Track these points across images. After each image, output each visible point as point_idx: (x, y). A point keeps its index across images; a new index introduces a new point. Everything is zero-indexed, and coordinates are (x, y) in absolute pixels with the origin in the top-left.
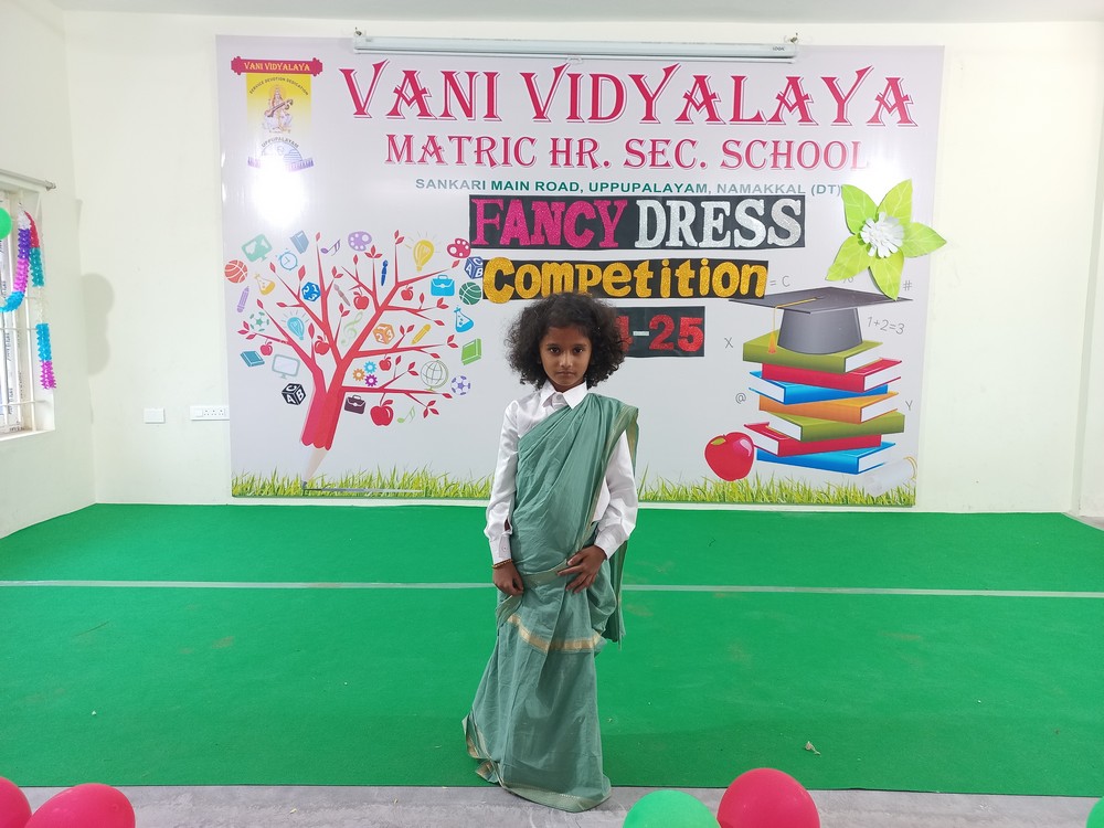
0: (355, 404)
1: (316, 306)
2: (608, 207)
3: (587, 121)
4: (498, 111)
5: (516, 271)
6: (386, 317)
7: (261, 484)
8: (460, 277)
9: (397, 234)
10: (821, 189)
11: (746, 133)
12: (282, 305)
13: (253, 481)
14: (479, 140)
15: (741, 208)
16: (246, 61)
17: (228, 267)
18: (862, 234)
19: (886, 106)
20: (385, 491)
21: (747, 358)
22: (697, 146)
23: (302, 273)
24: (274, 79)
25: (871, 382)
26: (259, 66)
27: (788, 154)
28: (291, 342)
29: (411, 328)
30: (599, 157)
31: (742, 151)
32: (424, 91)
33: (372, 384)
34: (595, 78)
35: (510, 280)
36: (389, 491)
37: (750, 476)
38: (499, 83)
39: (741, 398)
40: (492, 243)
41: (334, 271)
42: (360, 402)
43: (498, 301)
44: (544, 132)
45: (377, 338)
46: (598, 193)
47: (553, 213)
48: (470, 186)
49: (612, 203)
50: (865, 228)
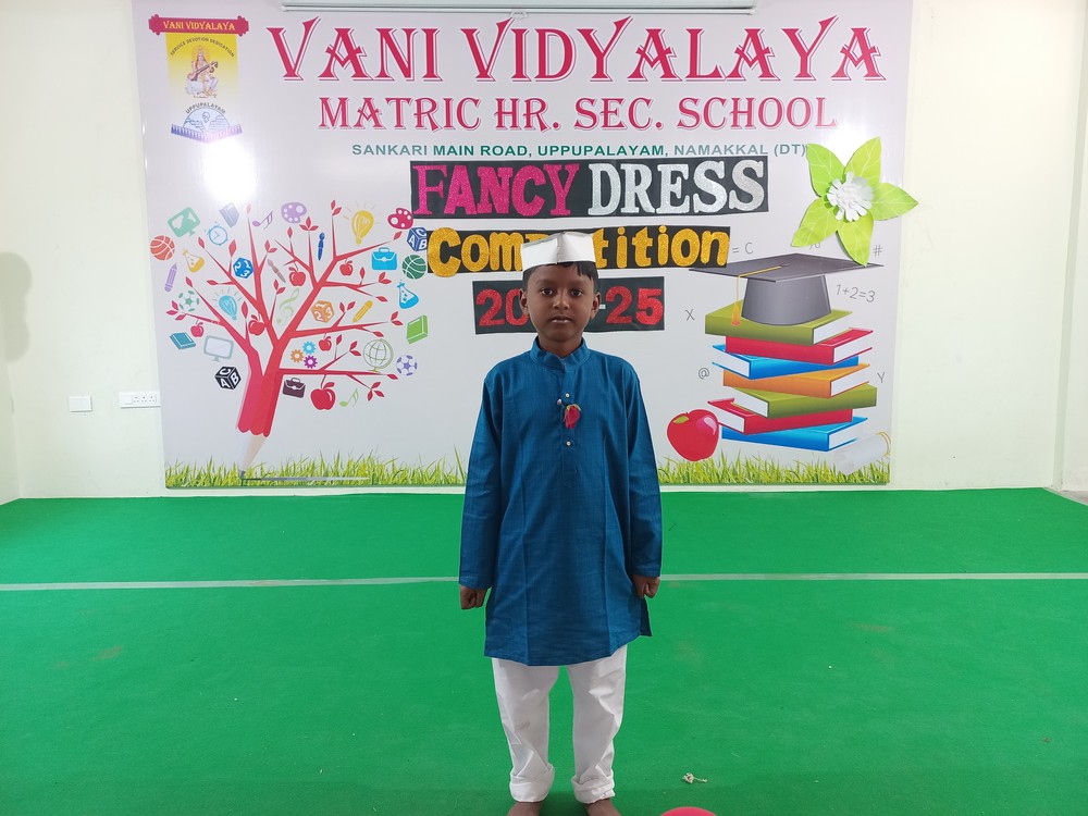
0: (294, 388)
1: (248, 283)
2: (559, 172)
3: (534, 80)
4: (439, 69)
5: (462, 241)
6: (325, 293)
7: (197, 474)
8: (402, 249)
9: (333, 204)
10: (785, 149)
11: (703, 90)
12: (212, 283)
13: (187, 471)
14: (419, 101)
15: (700, 171)
16: (166, 20)
17: (154, 243)
18: (829, 196)
19: (852, 58)
20: (329, 479)
21: (708, 331)
22: (652, 104)
23: (233, 248)
24: (196, 39)
25: (840, 353)
26: (179, 25)
27: (749, 113)
28: (223, 323)
29: (351, 305)
30: (547, 118)
31: (700, 110)
32: (359, 50)
33: (311, 366)
34: (542, 33)
36: (334, 479)
37: (716, 456)
38: (438, 39)
39: (704, 373)
40: (436, 213)
41: (267, 245)
42: (299, 385)
43: (443, 275)
44: (488, 92)
45: (316, 316)
46: (548, 157)
47: (500, 179)
48: (411, 152)
49: (563, 167)
50: (832, 189)
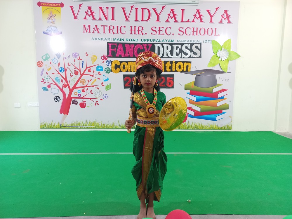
0: (75, 102)
1: (63, 74)
3: (140, 21)
4: (115, 18)
5: (121, 64)
6: (84, 77)
7: (48, 125)
8: (105, 66)
9: (86, 53)
10: (206, 41)
11: (185, 25)
12: (53, 74)
13: (46, 124)
14: (110, 26)
15: (184, 47)
16: (42, 3)
17: (38, 63)
18: (217, 54)
19: (224, 18)
21: (186, 89)
22: (171, 29)
23: (59, 64)
24: (48, 9)
25: (220, 95)
26: (45, 4)
27: (197, 31)
28: (56, 84)
29: (91, 80)
30: (144, 32)
31: (184, 30)
32: (94, 12)
33: (80, 96)
34: (143, 9)
35: (119, 67)
36: (85, 127)
37: (187, 122)
38: (115, 10)
40: (114, 56)
41: (68, 64)
42: (76, 101)
43: (115, 72)
44: (128, 24)
45: (81, 83)
46: (144, 42)
47: (131, 48)
48: (107, 40)
49: (148, 45)
50: (218, 52)
